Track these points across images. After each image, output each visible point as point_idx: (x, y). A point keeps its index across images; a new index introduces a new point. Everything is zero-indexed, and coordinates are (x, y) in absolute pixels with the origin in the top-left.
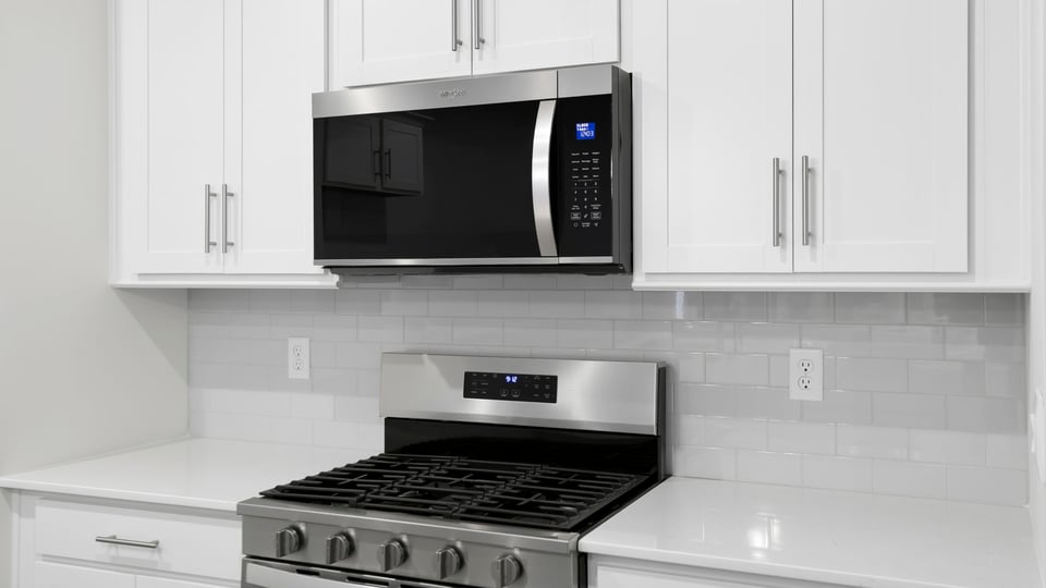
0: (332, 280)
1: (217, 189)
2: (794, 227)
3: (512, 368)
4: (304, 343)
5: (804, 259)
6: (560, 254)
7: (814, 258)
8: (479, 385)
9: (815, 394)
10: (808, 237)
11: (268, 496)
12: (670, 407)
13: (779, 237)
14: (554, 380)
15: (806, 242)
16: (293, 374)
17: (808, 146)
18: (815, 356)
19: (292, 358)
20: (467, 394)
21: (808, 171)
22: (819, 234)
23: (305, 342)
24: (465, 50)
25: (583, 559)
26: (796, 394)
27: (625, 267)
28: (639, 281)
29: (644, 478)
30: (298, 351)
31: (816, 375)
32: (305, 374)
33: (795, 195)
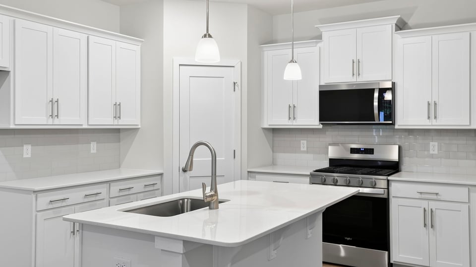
0: (321, 126)
1: (291, 106)
2: (432, 115)
5: (434, 122)
6: (384, 121)
7: (436, 122)
8: (353, 151)
10: (435, 117)
11: (315, 171)
12: (401, 156)
13: (429, 118)
14: (373, 149)
15: (435, 119)
16: (302, 149)
17: (435, 99)
18: (436, 144)
19: (302, 146)
20: (351, 153)
21: (435, 104)
22: (438, 117)
23: (306, 141)
24: (355, 76)
25: (388, 181)
26: (431, 152)
27: (393, 124)
28: (396, 127)
29: (395, 171)
30: (304, 144)
31: (436, 148)
32: (305, 149)
33: (432, 109)
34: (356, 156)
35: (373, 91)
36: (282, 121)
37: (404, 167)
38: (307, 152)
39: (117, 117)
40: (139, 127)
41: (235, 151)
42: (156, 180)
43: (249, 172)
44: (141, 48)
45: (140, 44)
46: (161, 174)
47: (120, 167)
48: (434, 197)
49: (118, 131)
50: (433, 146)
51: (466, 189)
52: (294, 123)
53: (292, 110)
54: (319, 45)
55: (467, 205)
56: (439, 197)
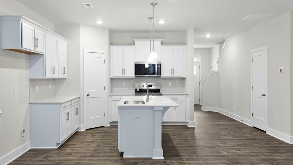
0: (135, 77)
1: (123, 69)
9: (171, 85)
10: (173, 74)
12: (160, 87)
13: (171, 74)
14: (151, 85)
17: (174, 68)
19: (124, 84)
23: (126, 83)
26: (169, 85)
28: (161, 77)
32: (125, 86)
33: (173, 71)
35: (155, 64)
36: (119, 75)
38: (126, 87)
40: (67, 78)
41: (105, 87)
43: (109, 95)
44: (67, 44)
45: (67, 42)
46: (79, 97)
47: (55, 95)
50: (170, 83)
51: (184, 96)
52: (124, 76)
53: (123, 71)
54: (134, 47)
55: (184, 101)
56: (177, 99)
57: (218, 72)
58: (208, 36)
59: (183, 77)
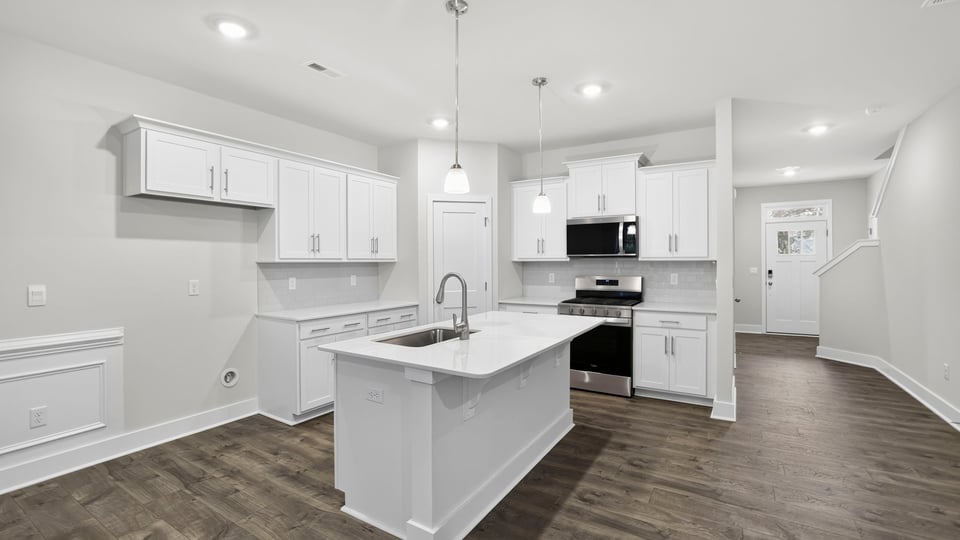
0: (568, 259)
1: (540, 239)
2: (673, 248)
3: (607, 278)
4: (553, 274)
5: (675, 254)
7: (677, 254)
8: (599, 282)
9: (676, 283)
12: (644, 287)
13: (670, 250)
14: (618, 281)
15: (676, 251)
16: (550, 281)
17: (676, 232)
18: (676, 275)
19: (550, 278)
20: (597, 284)
21: (676, 237)
22: (678, 249)
24: (601, 210)
25: (632, 310)
26: (672, 283)
27: (637, 257)
28: (640, 259)
30: (552, 276)
31: (677, 279)
32: (553, 281)
33: (673, 242)
34: (601, 288)
35: (618, 224)
36: (531, 254)
37: (646, 298)
38: (555, 284)
39: (375, 251)
40: (396, 261)
41: (486, 283)
42: (413, 311)
43: (500, 303)
44: (397, 186)
45: (395, 182)
46: (417, 305)
47: (378, 299)
48: (676, 325)
49: (376, 265)
50: (674, 277)
51: (704, 318)
52: (543, 256)
53: (541, 244)
54: (566, 181)
55: (705, 333)
56: (679, 326)
57: (877, 244)
58: (818, 130)
59: (710, 259)
